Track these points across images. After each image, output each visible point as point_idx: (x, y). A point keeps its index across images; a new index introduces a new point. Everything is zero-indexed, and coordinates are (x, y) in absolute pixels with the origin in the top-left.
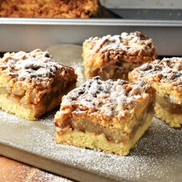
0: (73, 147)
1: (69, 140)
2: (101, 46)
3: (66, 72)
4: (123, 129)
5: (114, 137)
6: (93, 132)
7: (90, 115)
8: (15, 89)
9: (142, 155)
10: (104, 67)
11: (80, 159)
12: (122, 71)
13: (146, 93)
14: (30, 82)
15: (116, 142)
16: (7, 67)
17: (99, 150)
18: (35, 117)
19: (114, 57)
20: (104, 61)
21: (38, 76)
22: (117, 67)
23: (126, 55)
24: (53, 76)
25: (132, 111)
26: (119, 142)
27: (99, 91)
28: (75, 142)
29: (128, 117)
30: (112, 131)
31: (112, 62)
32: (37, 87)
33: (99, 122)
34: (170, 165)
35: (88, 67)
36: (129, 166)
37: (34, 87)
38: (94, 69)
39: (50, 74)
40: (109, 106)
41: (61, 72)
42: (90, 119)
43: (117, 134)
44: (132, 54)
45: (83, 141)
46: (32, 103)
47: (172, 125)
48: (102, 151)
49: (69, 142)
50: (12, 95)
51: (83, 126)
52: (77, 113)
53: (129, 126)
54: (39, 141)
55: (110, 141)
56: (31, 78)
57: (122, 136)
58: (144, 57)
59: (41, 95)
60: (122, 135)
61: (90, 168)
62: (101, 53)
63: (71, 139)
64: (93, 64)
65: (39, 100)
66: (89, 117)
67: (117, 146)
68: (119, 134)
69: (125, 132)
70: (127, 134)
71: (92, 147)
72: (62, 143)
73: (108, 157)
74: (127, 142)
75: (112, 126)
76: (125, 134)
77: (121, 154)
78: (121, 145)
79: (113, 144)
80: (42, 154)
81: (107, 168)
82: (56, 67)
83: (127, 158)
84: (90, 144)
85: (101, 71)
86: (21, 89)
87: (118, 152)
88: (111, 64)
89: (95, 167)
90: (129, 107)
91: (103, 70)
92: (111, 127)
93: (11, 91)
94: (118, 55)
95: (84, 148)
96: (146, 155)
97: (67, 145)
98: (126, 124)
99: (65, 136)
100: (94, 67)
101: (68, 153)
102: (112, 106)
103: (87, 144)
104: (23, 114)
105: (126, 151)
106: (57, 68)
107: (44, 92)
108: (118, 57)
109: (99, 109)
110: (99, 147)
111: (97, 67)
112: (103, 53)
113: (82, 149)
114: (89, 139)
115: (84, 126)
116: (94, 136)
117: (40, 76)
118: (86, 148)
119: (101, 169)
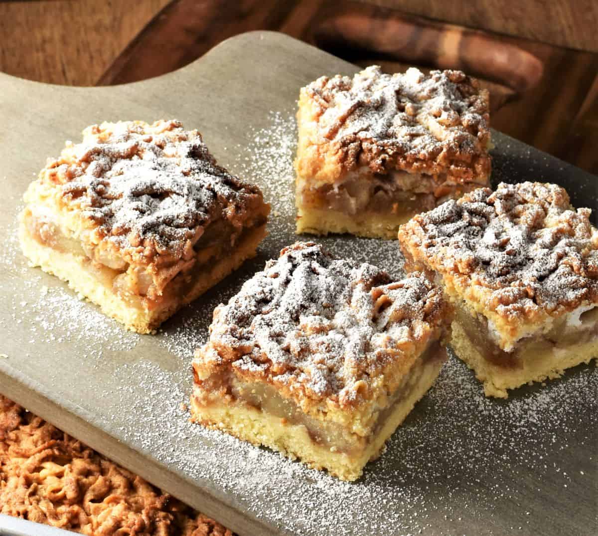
0: (231, 439)
1: (223, 421)
2: (343, 121)
3: (238, 208)
4: (349, 427)
5: (329, 439)
6: (279, 416)
7: (275, 379)
8: (102, 253)
9: (393, 484)
10: (343, 182)
11: (242, 482)
12: (391, 194)
13: (424, 320)
14: (142, 243)
15: (332, 449)
16: (85, 190)
17: (291, 456)
18: (151, 326)
19: (372, 159)
20: (343, 167)
21: (164, 222)
22: (378, 183)
23: (405, 158)
24: (202, 223)
25: (377, 382)
26: (339, 451)
27: (307, 304)
28: (235, 429)
29: (364, 398)
30: (325, 424)
31: (365, 170)
32: (156, 259)
33: (296, 400)
34: (454, 524)
35: (302, 177)
36: (354, 515)
37: (150, 258)
38: (318, 184)
39: (196, 216)
40: (322, 362)
41: (225, 206)
42: (274, 387)
43: (335, 433)
44: (420, 156)
45: (255, 431)
46: (143, 295)
47: (488, 390)
48: (298, 460)
49: (221, 425)
50: (94, 262)
51: (256, 398)
52: (244, 367)
53: (365, 420)
54: (149, 409)
55: (319, 443)
56: (144, 233)
57: (347, 442)
58: (452, 167)
59: (165, 279)
60: (347, 438)
61: (260, 514)
62: (338, 146)
63: (227, 419)
64: (315, 171)
65: (160, 293)
66: (271, 382)
67: (334, 459)
68: (340, 435)
69: (354, 433)
70: (359, 438)
71: (275, 448)
72: (205, 423)
73: (309, 480)
74: (359, 455)
75: (325, 414)
76: (355, 437)
77: (341, 478)
78: (344, 459)
79: (325, 452)
80: (154, 455)
81: (302, 519)
82: (212, 190)
83: (355, 487)
84: (272, 440)
85: (336, 190)
86: (118, 258)
87: (336, 471)
88: (363, 176)
89: (274, 510)
90: (372, 370)
91: (340, 188)
92: (321, 417)
93: (93, 254)
94: (383, 156)
95: (257, 446)
96: (401, 485)
97: (217, 432)
98: (358, 417)
99: (213, 411)
100: (318, 180)
101: (215, 460)
102: (330, 363)
103: (264, 439)
104: (119, 313)
105: (355, 471)
106: (215, 195)
107: (174, 270)
108: (384, 160)
109: (297, 365)
110: (292, 450)
111: (325, 181)
112: (344, 144)
113: (250, 449)
114: (269, 428)
115: (260, 399)
116: (281, 426)
117: (168, 222)
118: (262, 447)
119: (286, 520)
